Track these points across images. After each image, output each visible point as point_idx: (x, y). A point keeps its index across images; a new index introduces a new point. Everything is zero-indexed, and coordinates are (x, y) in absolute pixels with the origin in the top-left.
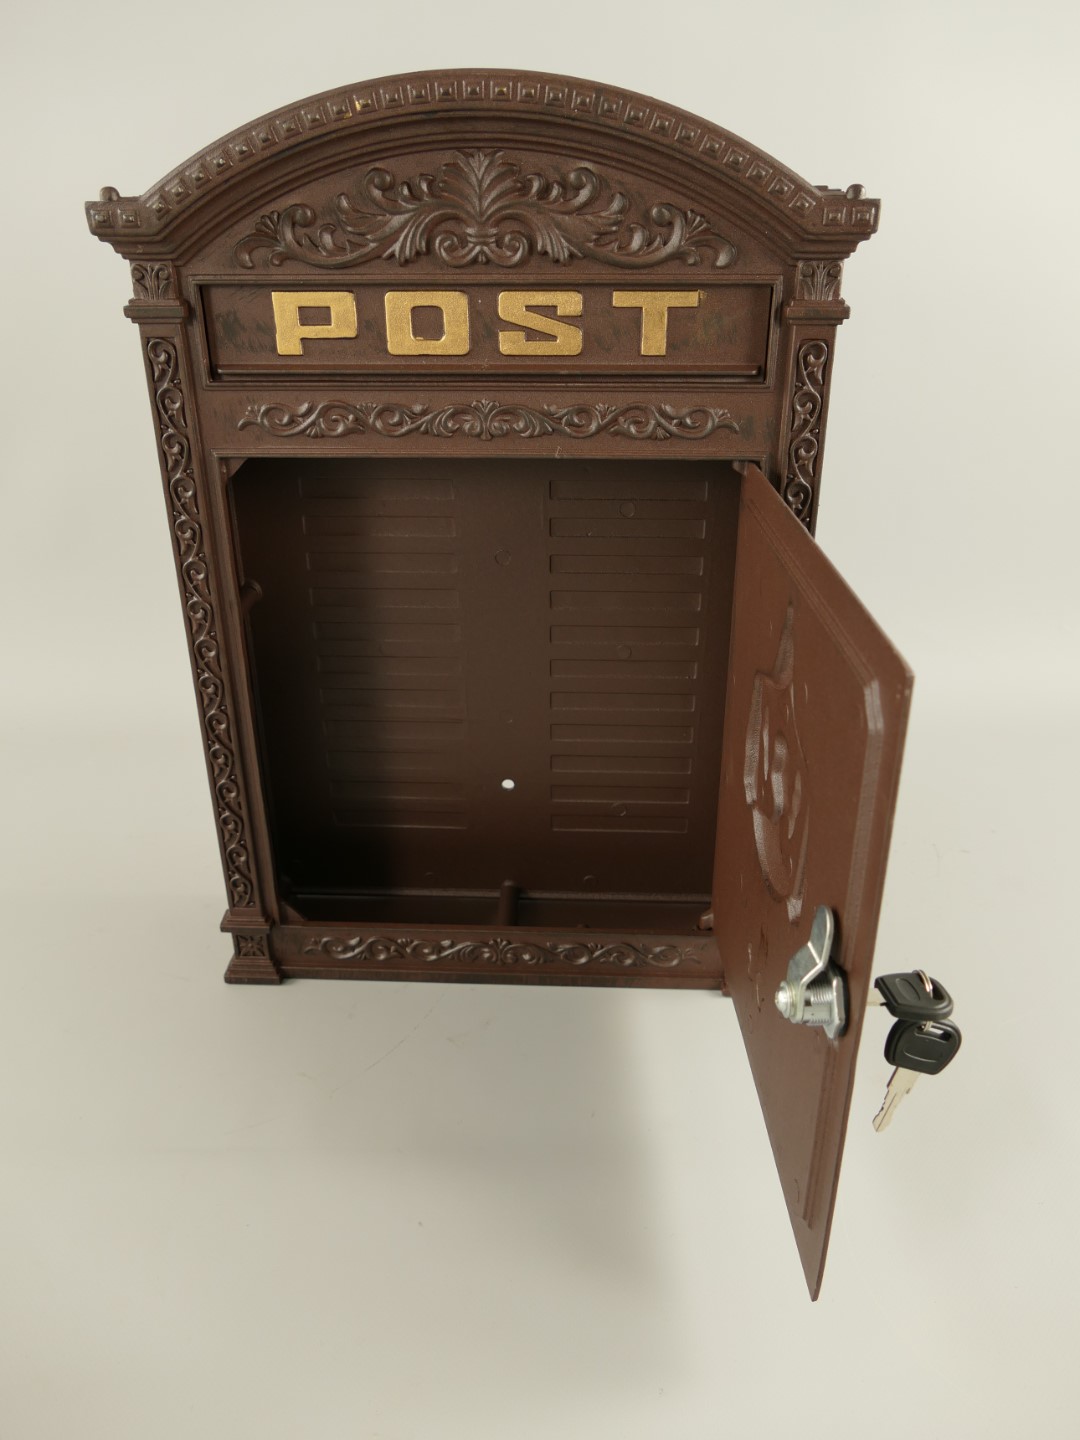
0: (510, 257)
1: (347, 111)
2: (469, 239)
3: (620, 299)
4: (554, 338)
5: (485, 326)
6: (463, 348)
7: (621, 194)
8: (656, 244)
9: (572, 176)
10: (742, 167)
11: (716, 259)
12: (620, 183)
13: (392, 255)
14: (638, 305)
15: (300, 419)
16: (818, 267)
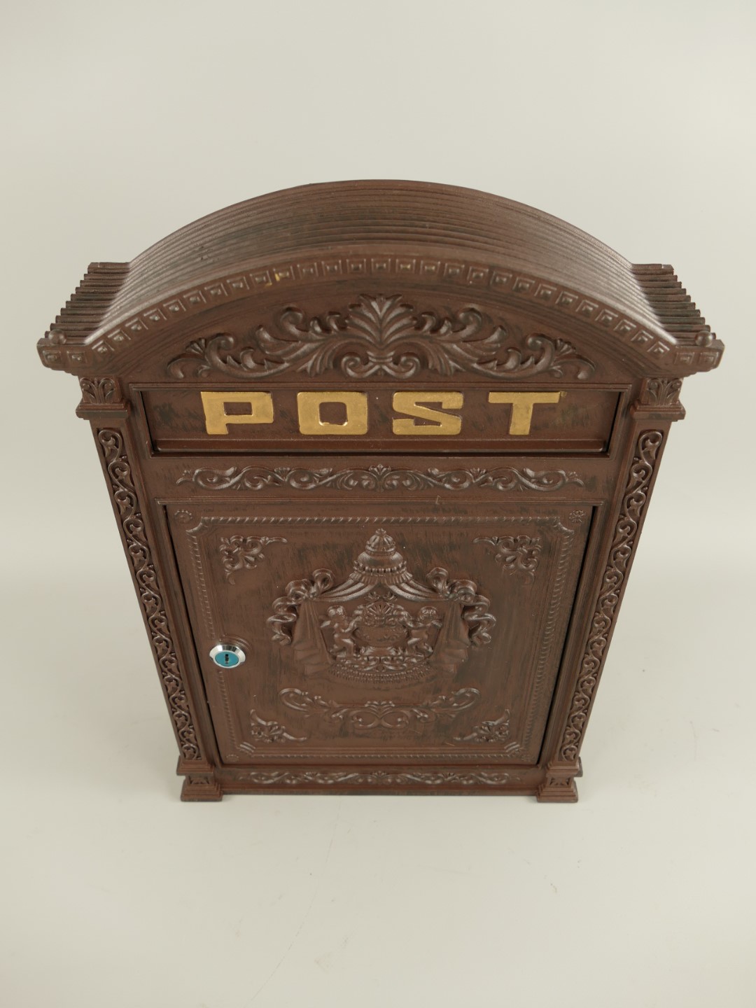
0: (404, 372)
1: (267, 282)
2: (370, 358)
3: (495, 398)
4: (438, 424)
5: (381, 415)
6: (362, 430)
7: (502, 327)
8: (529, 363)
9: (461, 315)
10: (610, 324)
11: (578, 373)
12: (502, 319)
13: (305, 370)
14: (510, 402)
15: (228, 479)
16: (663, 382)
